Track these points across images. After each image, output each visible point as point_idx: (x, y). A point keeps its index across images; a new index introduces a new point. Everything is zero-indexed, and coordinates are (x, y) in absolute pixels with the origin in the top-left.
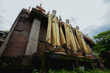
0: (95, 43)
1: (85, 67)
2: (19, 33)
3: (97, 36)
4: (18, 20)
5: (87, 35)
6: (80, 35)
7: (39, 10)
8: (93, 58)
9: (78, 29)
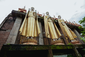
0: (82, 27)
1: (68, 56)
2: (4, 32)
3: (82, 20)
4: (4, 22)
5: (74, 22)
6: (62, 23)
7: (21, 11)
8: (79, 44)
9: (60, 18)
